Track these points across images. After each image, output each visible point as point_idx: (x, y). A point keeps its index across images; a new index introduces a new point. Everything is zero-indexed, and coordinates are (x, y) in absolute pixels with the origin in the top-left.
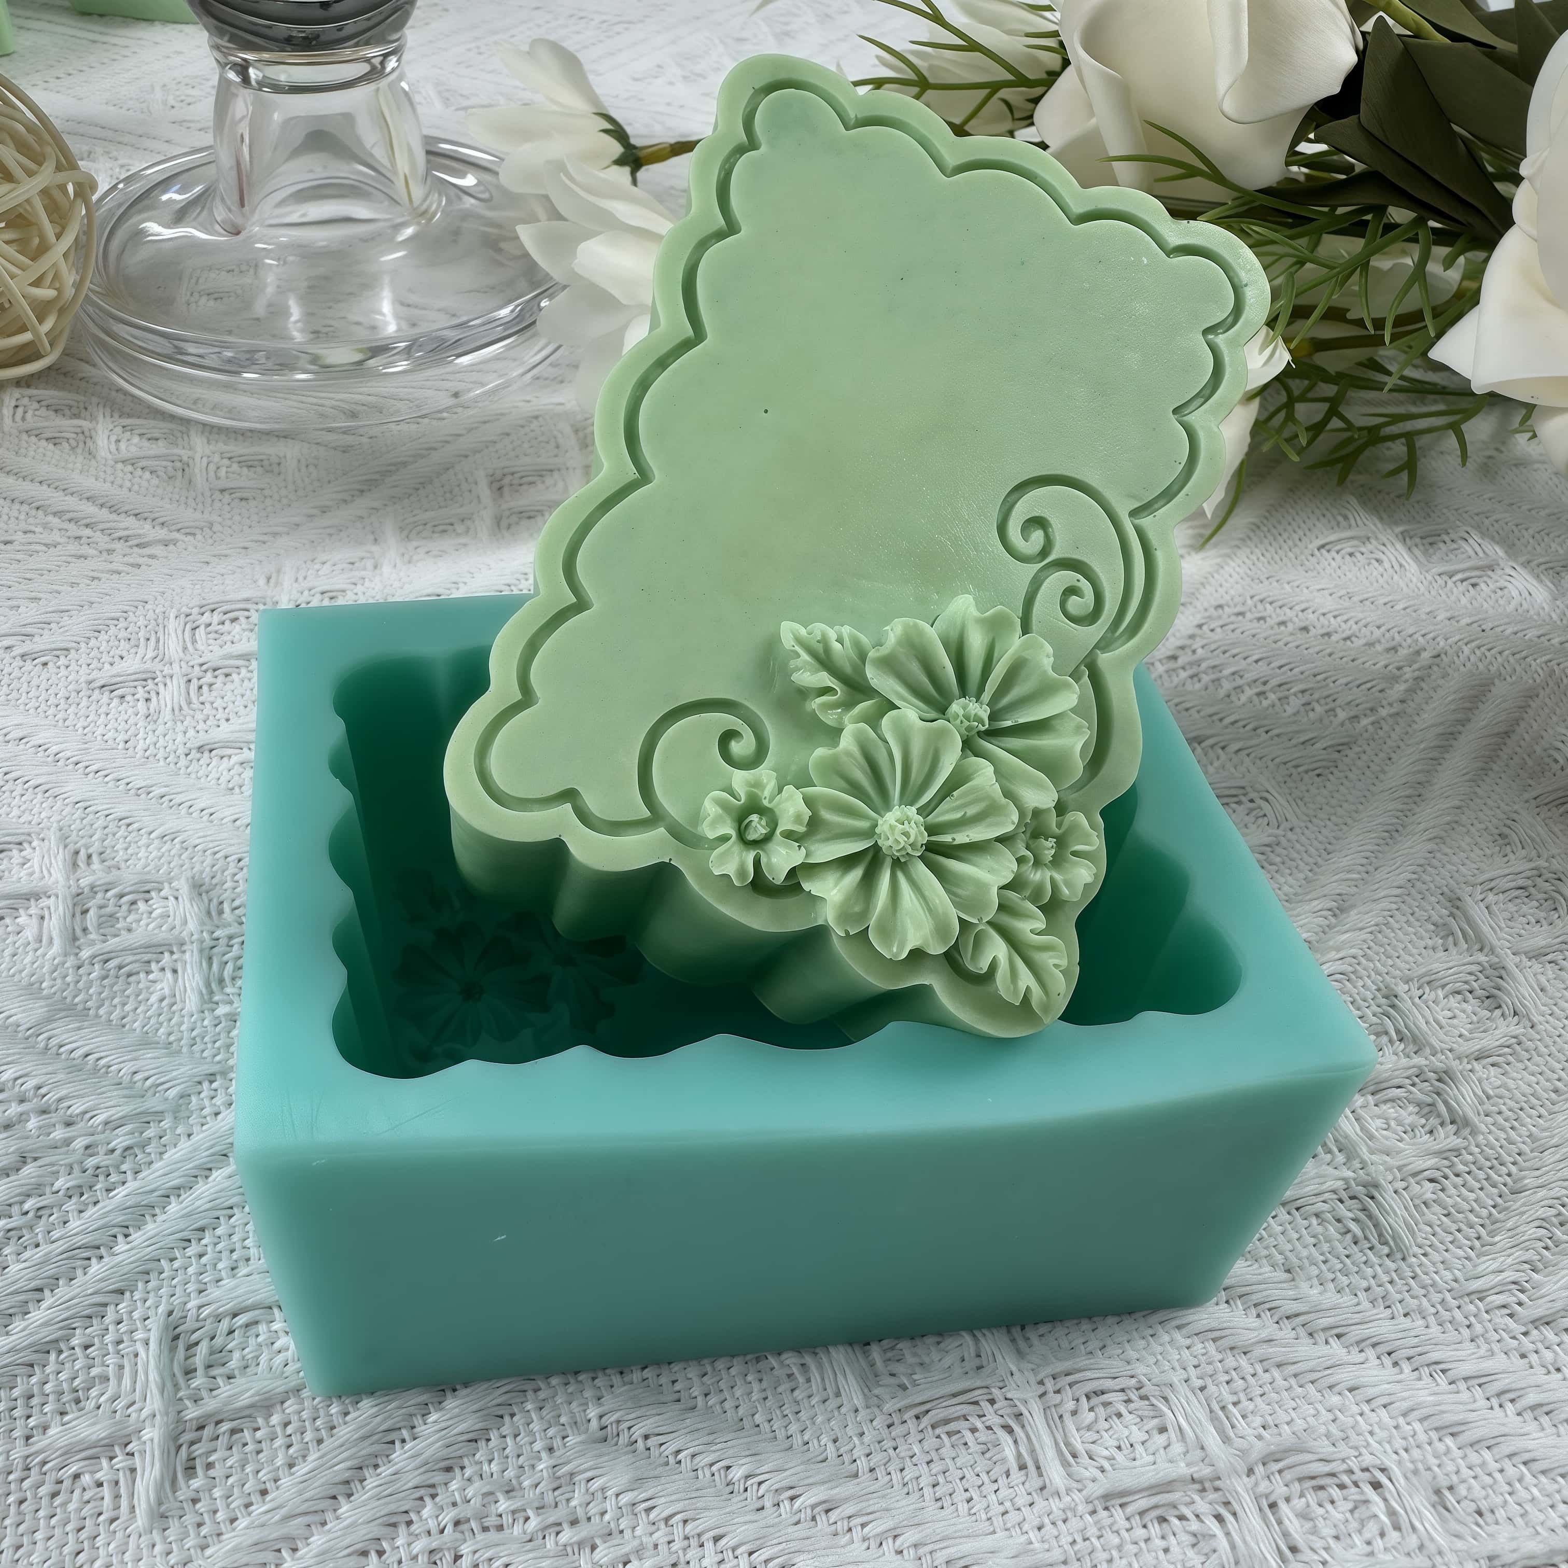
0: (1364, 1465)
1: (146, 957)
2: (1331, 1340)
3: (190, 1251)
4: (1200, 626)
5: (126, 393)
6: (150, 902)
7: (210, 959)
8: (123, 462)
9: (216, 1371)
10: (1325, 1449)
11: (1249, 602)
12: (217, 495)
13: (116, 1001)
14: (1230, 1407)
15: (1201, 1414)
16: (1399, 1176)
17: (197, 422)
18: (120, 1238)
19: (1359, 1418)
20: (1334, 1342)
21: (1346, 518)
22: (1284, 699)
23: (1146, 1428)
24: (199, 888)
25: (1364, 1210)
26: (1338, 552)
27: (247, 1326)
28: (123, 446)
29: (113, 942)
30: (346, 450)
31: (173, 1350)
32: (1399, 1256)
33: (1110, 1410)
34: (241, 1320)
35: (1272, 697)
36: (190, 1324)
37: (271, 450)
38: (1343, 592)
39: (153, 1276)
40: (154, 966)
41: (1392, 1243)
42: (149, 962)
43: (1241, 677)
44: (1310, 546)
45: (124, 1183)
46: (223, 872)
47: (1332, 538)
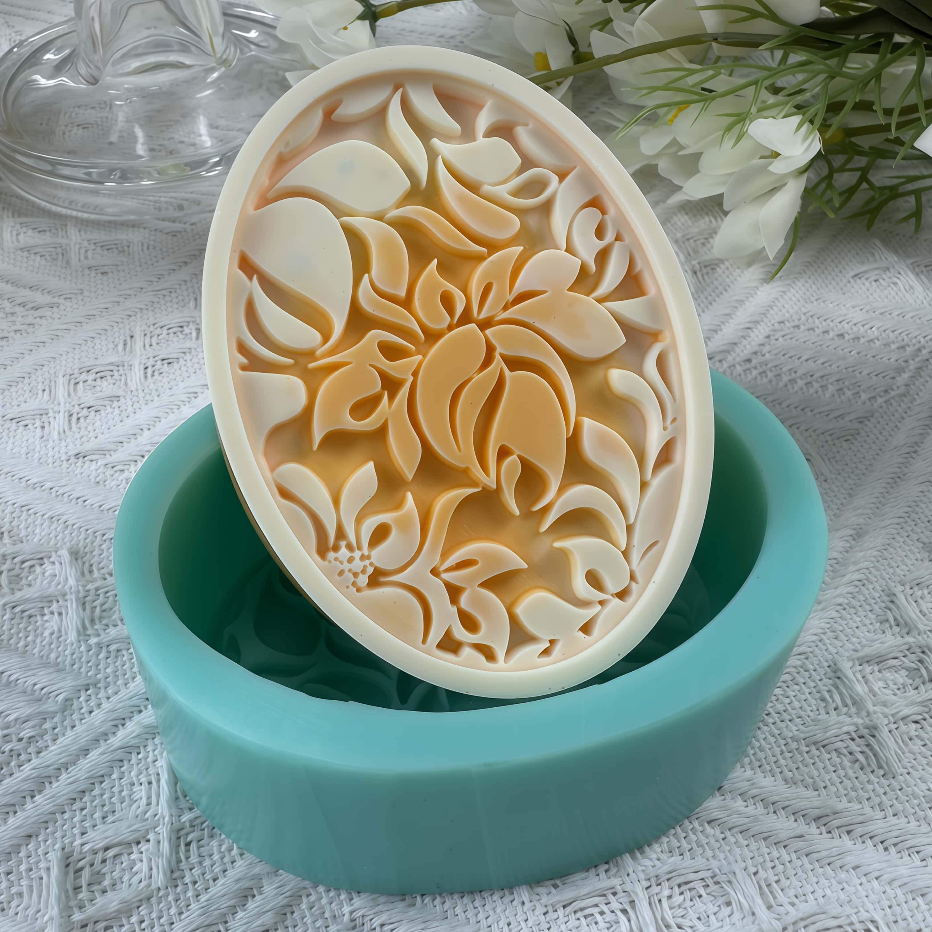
0: (861, 919)
1: (41, 605)
2: (842, 836)
3: (75, 807)
4: (768, 337)
5: (22, 198)
6: (44, 566)
7: (84, 604)
8: (21, 249)
9: (95, 888)
10: (836, 910)
11: (803, 318)
12: (87, 272)
13: (21, 635)
14: (774, 884)
15: (753, 891)
16: (892, 720)
17: (72, 217)
18: (28, 799)
19: (859, 887)
20: (845, 837)
21: (873, 255)
22: (824, 387)
23: (718, 904)
24: (75, 555)
25: (868, 745)
26: (867, 279)
27: (115, 856)
28: (21, 237)
29: (18, 595)
30: (174, 234)
31: (66, 874)
32: (891, 776)
33: (694, 892)
34: (111, 853)
35: (816, 385)
36: (76, 856)
37: (123, 236)
38: (868, 307)
39: (50, 825)
40: (46, 611)
41: (885, 767)
42: (43, 608)
43: (795, 372)
44: (847, 276)
45: (30, 761)
46: (92, 543)
47: (864, 269)
